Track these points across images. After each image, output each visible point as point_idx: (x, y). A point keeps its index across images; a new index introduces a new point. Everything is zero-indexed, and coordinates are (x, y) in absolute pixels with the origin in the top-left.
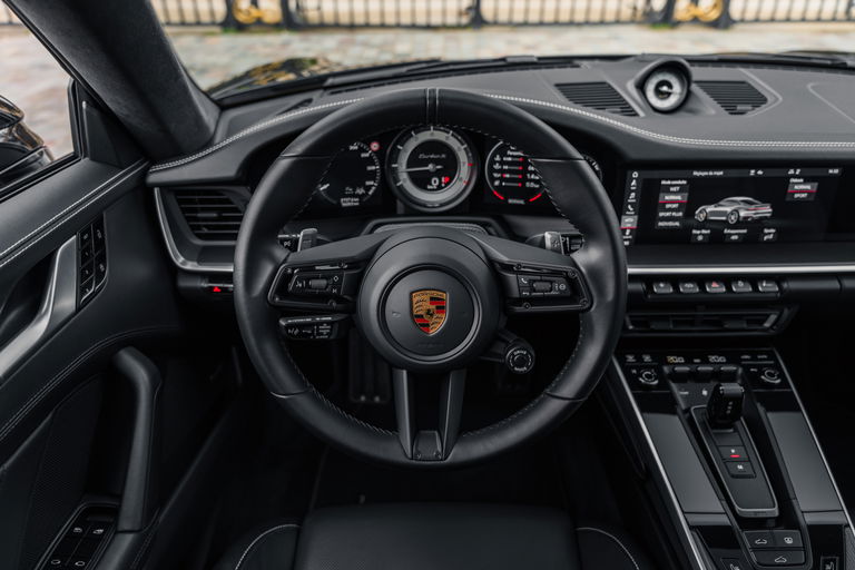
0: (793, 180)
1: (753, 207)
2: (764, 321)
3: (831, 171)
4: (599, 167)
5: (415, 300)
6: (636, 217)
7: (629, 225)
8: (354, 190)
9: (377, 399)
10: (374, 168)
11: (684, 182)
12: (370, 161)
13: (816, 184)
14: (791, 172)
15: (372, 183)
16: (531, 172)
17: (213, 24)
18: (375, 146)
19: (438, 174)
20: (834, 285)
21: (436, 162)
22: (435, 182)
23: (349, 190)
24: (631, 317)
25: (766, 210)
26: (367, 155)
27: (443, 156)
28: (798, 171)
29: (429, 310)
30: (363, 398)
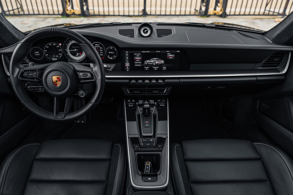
0: (168, 54)
1: (159, 61)
2: (164, 91)
3: (177, 51)
4: (117, 49)
5: (53, 78)
6: (129, 63)
7: (128, 66)
8: (56, 56)
9: (82, 122)
10: (60, 50)
11: (140, 54)
12: (59, 48)
13: (174, 55)
14: (167, 51)
15: (60, 54)
16: (101, 51)
17: (59, 14)
18: (60, 44)
19: (77, 52)
20: (178, 80)
21: (77, 49)
22: (78, 54)
23: (54, 56)
24: (129, 90)
25: (162, 62)
26: (58, 47)
27: (79, 47)
28: (169, 51)
29: (57, 81)
30: (78, 121)
